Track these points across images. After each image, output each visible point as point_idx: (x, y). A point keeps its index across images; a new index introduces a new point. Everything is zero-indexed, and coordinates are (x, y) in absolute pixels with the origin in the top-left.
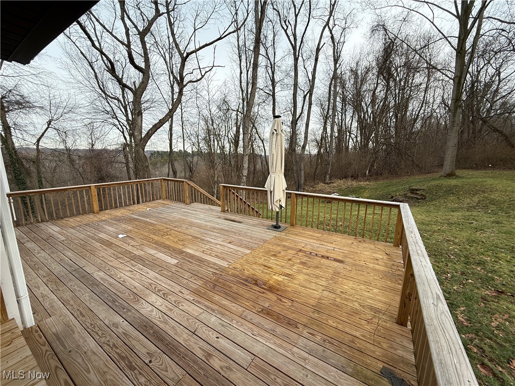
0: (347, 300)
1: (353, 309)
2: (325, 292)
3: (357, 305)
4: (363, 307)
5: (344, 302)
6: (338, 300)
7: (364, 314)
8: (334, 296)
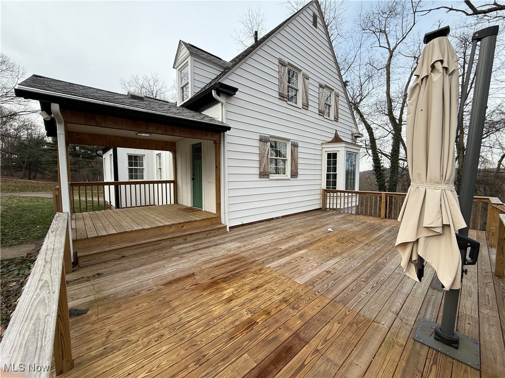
0: (148, 333)
1: (134, 329)
2: (177, 319)
3: (132, 338)
4: (124, 343)
5: (149, 328)
6: (156, 325)
7: (119, 335)
8: (165, 324)
